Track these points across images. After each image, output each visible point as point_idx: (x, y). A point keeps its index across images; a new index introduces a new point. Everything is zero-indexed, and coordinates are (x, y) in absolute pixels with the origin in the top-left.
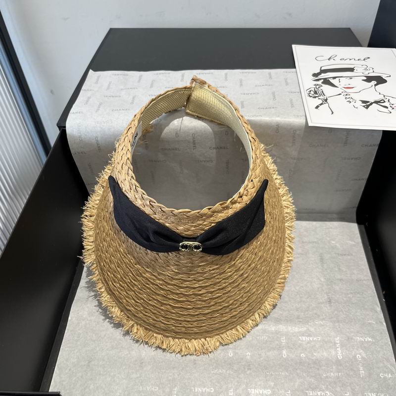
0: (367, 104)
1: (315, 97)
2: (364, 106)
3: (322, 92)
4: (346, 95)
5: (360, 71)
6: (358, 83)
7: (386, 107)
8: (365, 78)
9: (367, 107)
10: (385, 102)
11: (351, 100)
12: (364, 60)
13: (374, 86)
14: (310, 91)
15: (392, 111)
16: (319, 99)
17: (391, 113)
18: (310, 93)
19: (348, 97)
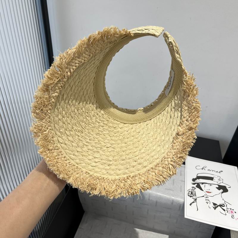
0: (215, 206)
1: (191, 197)
2: (214, 207)
3: (195, 193)
4: (207, 197)
5: (216, 181)
6: (214, 189)
7: (224, 210)
8: (218, 186)
9: (215, 208)
10: (224, 206)
11: (208, 202)
12: (220, 172)
13: (221, 193)
14: (189, 192)
15: (227, 213)
16: (193, 198)
17: (226, 215)
18: (189, 193)
19: (207, 199)
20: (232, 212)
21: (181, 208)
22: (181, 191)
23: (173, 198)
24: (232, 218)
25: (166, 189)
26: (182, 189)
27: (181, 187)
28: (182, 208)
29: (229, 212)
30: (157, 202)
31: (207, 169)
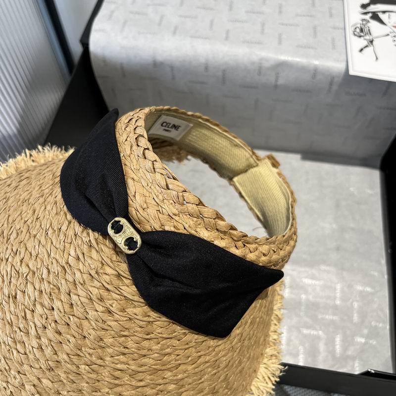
4: (395, 37)
18: (355, 31)
25: (298, 46)
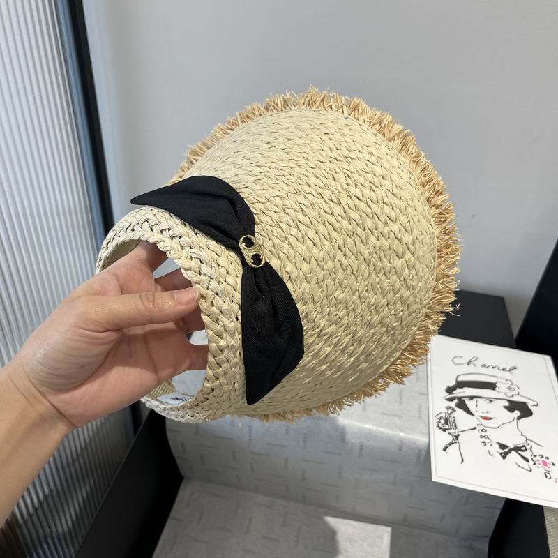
0: (505, 450)
1: (444, 430)
2: (501, 454)
3: (454, 421)
4: (482, 431)
5: (502, 391)
6: (498, 411)
7: (527, 460)
8: (507, 404)
9: (504, 456)
10: (526, 450)
11: (487, 441)
12: (510, 370)
13: (516, 420)
14: (440, 419)
15: (533, 467)
16: (450, 433)
17: (531, 471)
18: (439, 422)
19: (483, 434)
20: (545, 464)
21: (422, 458)
22: (420, 418)
23: (402, 434)
24: (546, 477)
25: (383, 414)
26: (422, 414)
27: (420, 407)
28: (424, 458)
29: (537, 465)
30: (361, 446)
31: (479, 363)
